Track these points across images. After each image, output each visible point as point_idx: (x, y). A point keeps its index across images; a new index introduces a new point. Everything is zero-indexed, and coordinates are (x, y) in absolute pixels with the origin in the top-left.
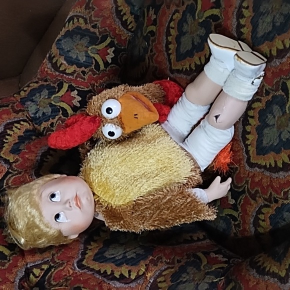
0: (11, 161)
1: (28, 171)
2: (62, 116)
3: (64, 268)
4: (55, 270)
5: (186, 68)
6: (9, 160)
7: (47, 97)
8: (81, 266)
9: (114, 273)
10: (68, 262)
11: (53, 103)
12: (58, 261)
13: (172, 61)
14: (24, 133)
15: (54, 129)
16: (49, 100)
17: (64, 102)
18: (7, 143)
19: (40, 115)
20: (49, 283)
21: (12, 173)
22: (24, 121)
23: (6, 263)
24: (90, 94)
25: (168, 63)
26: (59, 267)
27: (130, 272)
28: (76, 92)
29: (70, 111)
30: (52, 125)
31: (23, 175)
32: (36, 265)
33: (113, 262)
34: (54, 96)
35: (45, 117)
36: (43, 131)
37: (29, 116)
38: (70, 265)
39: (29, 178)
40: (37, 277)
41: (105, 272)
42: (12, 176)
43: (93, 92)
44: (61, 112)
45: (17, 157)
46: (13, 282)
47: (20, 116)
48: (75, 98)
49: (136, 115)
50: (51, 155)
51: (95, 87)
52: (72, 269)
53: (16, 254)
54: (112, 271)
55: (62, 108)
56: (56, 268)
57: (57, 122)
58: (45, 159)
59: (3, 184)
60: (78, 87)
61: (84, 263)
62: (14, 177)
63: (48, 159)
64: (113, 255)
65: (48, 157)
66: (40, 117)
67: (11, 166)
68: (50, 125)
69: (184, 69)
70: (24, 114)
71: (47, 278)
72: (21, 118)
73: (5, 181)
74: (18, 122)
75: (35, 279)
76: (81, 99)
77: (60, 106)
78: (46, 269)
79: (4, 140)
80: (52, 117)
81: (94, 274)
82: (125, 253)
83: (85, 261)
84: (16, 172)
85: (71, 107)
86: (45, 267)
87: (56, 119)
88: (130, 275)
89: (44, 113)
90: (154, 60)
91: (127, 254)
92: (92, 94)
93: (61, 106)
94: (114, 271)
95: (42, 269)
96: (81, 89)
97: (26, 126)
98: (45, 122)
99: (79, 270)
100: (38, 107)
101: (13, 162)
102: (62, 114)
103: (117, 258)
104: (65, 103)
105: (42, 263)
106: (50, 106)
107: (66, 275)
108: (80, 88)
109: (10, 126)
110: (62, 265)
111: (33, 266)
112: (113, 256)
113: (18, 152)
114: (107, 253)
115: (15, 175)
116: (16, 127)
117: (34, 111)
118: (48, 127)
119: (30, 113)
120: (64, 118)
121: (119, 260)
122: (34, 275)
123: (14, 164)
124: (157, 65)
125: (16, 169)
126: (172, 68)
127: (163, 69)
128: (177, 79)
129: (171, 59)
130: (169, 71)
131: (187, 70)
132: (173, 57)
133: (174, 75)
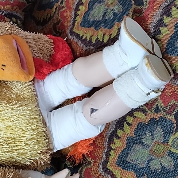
5: (86, 37)
13: (76, 22)
25: (72, 22)
49: (4, 66)
69: (84, 38)
90: (60, 13)
126: (73, 30)
127: (65, 26)
128: (73, 43)
129: (76, 20)
130: (69, 31)
131: (87, 40)
132: (79, 19)
133: (72, 37)
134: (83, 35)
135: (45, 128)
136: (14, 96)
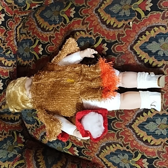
28: (4, 15)
51: (15, 16)
60: (7, 13)
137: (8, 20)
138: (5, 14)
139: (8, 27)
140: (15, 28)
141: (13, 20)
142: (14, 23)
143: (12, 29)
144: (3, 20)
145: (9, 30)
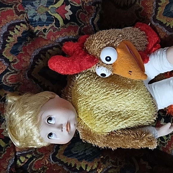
0: (10, 61)
1: (22, 72)
2: (54, 25)
3: (43, 159)
4: (36, 160)
5: (170, 25)
6: (9, 60)
7: (45, 5)
8: (54, 159)
9: (76, 166)
10: (46, 154)
11: (50, 13)
12: (38, 153)
14: (22, 34)
15: (46, 34)
16: (47, 9)
17: (58, 13)
18: (8, 43)
19: (37, 20)
20: (31, 169)
21: (10, 71)
22: (23, 23)
23: (2, 154)
24: (79, 10)
25: (154, 11)
26: (39, 157)
27: (87, 166)
28: (69, 7)
29: (61, 23)
30: (45, 30)
31: (18, 75)
32: (23, 154)
33: (76, 157)
34: (51, 6)
35: (40, 23)
36: (36, 32)
37: (27, 17)
38: (47, 157)
39: (23, 78)
40: (22, 163)
41: (71, 165)
42: (10, 74)
43: (82, 9)
44: (54, 22)
45: (15, 58)
46: (6, 169)
47: (21, 18)
48: (68, 12)
49: (131, 72)
50: (41, 59)
51: (84, 4)
52: (48, 160)
53: (9, 146)
54: (75, 164)
55: (56, 19)
56: (37, 158)
57: (49, 29)
58: (36, 62)
59: (2, 79)
60: (72, 2)
61: (57, 156)
62: (11, 75)
63: (39, 62)
64: (77, 151)
65: (39, 60)
66: (36, 21)
67: (10, 64)
68: (43, 30)
69: (167, 25)
70: (23, 16)
71: (29, 165)
72: (22, 21)
73: (4, 77)
74: (18, 24)
75: (20, 164)
76: (72, 13)
77: (54, 17)
78: (29, 158)
79: (7, 40)
80: (46, 24)
81: (63, 166)
82: (85, 151)
83: (58, 154)
84: (13, 71)
85: (63, 20)
86: (29, 156)
87: (49, 27)
88: (86, 168)
89: (40, 19)
90: (141, 2)
91: (86, 151)
92: (81, 10)
93: (56, 17)
94: (76, 165)
95: (26, 158)
96: (73, 5)
97: (24, 27)
98: (39, 26)
99: (53, 162)
100: (36, 12)
101: (12, 62)
102: (55, 24)
103: (79, 154)
104: (59, 15)
105: (27, 153)
106: (46, 14)
107: (43, 164)
108: (73, 3)
109: (12, 28)
110: (41, 156)
111: (20, 154)
112: (76, 153)
113: (17, 54)
114: (73, 149)
115: (12, 74)
116: (17, 29)
117: (32, 15)
118: (41, 31)
119: (29, 16)
120: (56, 27)
121: (81, 155)
122: (20, 161)
123: (12, 64)
124: (143, 7)
125: (13, 68)
126: (156, 18)
127: (147, 13)
128: (157, 28)
129: (158, 10)
130: (152, 18)
131: (170, 27)
132: (161, 10)
133: (155, 23)
134: (166, 23)
135: (152, 99)
136: (130, 82)
137: (77, 11)
138: (71, 5)
139: (80, 22)
140: (90, 21)
141: (84, 10)
142: (87, 15)
143: (87, 24)
144: (70, 13)
145: (84, 26)
